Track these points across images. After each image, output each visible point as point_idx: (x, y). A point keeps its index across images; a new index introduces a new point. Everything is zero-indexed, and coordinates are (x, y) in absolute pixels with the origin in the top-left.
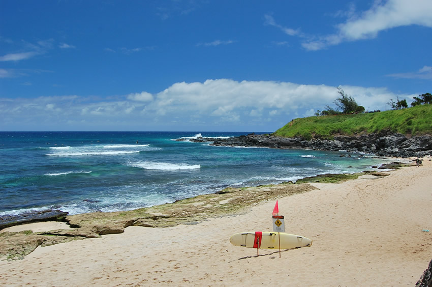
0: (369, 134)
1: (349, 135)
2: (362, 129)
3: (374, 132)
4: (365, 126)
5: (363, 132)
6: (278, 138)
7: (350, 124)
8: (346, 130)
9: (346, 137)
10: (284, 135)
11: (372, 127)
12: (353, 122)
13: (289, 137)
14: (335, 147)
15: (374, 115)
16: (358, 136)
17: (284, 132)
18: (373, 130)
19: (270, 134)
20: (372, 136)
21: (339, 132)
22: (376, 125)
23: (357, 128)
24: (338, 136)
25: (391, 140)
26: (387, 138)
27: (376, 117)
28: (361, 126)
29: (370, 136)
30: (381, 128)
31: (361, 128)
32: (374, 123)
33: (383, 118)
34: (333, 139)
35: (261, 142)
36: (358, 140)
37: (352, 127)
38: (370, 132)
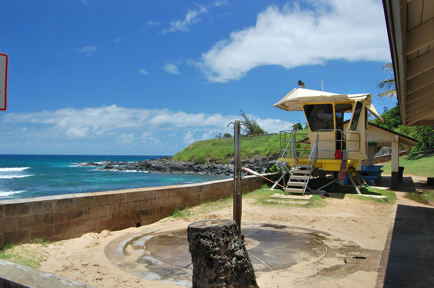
0: (262, 157)
1: (243, 159)
2: (257, 152)
3: (267, 156)
4: (259, 149)
5: (257, 155)
6: (173, 163)
7: (246, 147)
8: (241, 153)
10: (179, 159)
11: (266, 150)
12: (249, 146)
13: (183, 161)
14: (228, 172)
15: (269, 137)
16: (252, 160)
17: (180, 156)
18: (266, 153)
19: (167, 158)
20: (265, 159)
21: (234, 156)
22: (269, 148)
23: (252, 151)
24: (233, 159)
26: (277, 161)
27: (271, 140)
28: (256, 149)
29: (264, 160)
30: (274, 152)
31: (256, 151)
32: (268, 146)
33: (277, 141)
34: (228, 163)
35: (154, 167)
36: (251, 164)
37: (247, 151)
38: (263, 155)
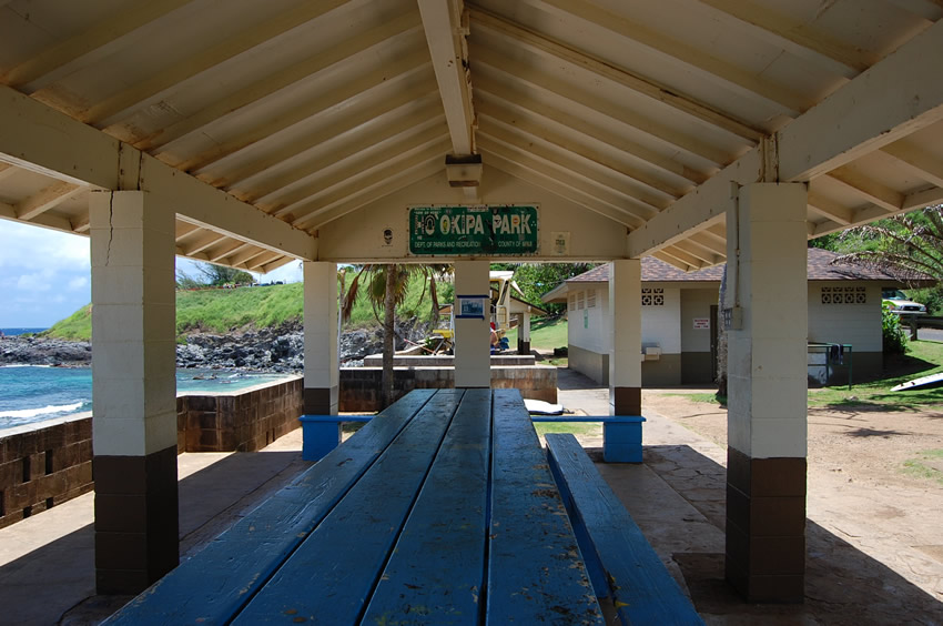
0: (259, 329)
1: (219, 333)
2: (247, 320)
3: (270, 326)
4: (251, 313)
5: (248, 326)
6: (56, 343)
7: (222, 309)
8: (213, 322)
9: (212, 338)
10: (70, 336)
11: (265, 315)
12: (228, 306)
13: (83, 340)
14: (190, 359)
15: (269, 290)
16: (238, 335)
17: (71, 329)
18: (268, 321)
19: (37, 333)
20: (266, 333)
21: (198, 327)
22: (272, 311)
23: (237, 318)
24: (197, 334)
25: (300, 341)
26: (293, 337)
27: (273, 295)
28: (244, 314)
29: (262, 334)
30: (282, 319)
31: (244, 318)
32: (269, 307)
33: (287, 297)
34: (186, 342)
35: (10, 354)
36: (237, 342)
37: (225, 316)
38: (261, 326)
